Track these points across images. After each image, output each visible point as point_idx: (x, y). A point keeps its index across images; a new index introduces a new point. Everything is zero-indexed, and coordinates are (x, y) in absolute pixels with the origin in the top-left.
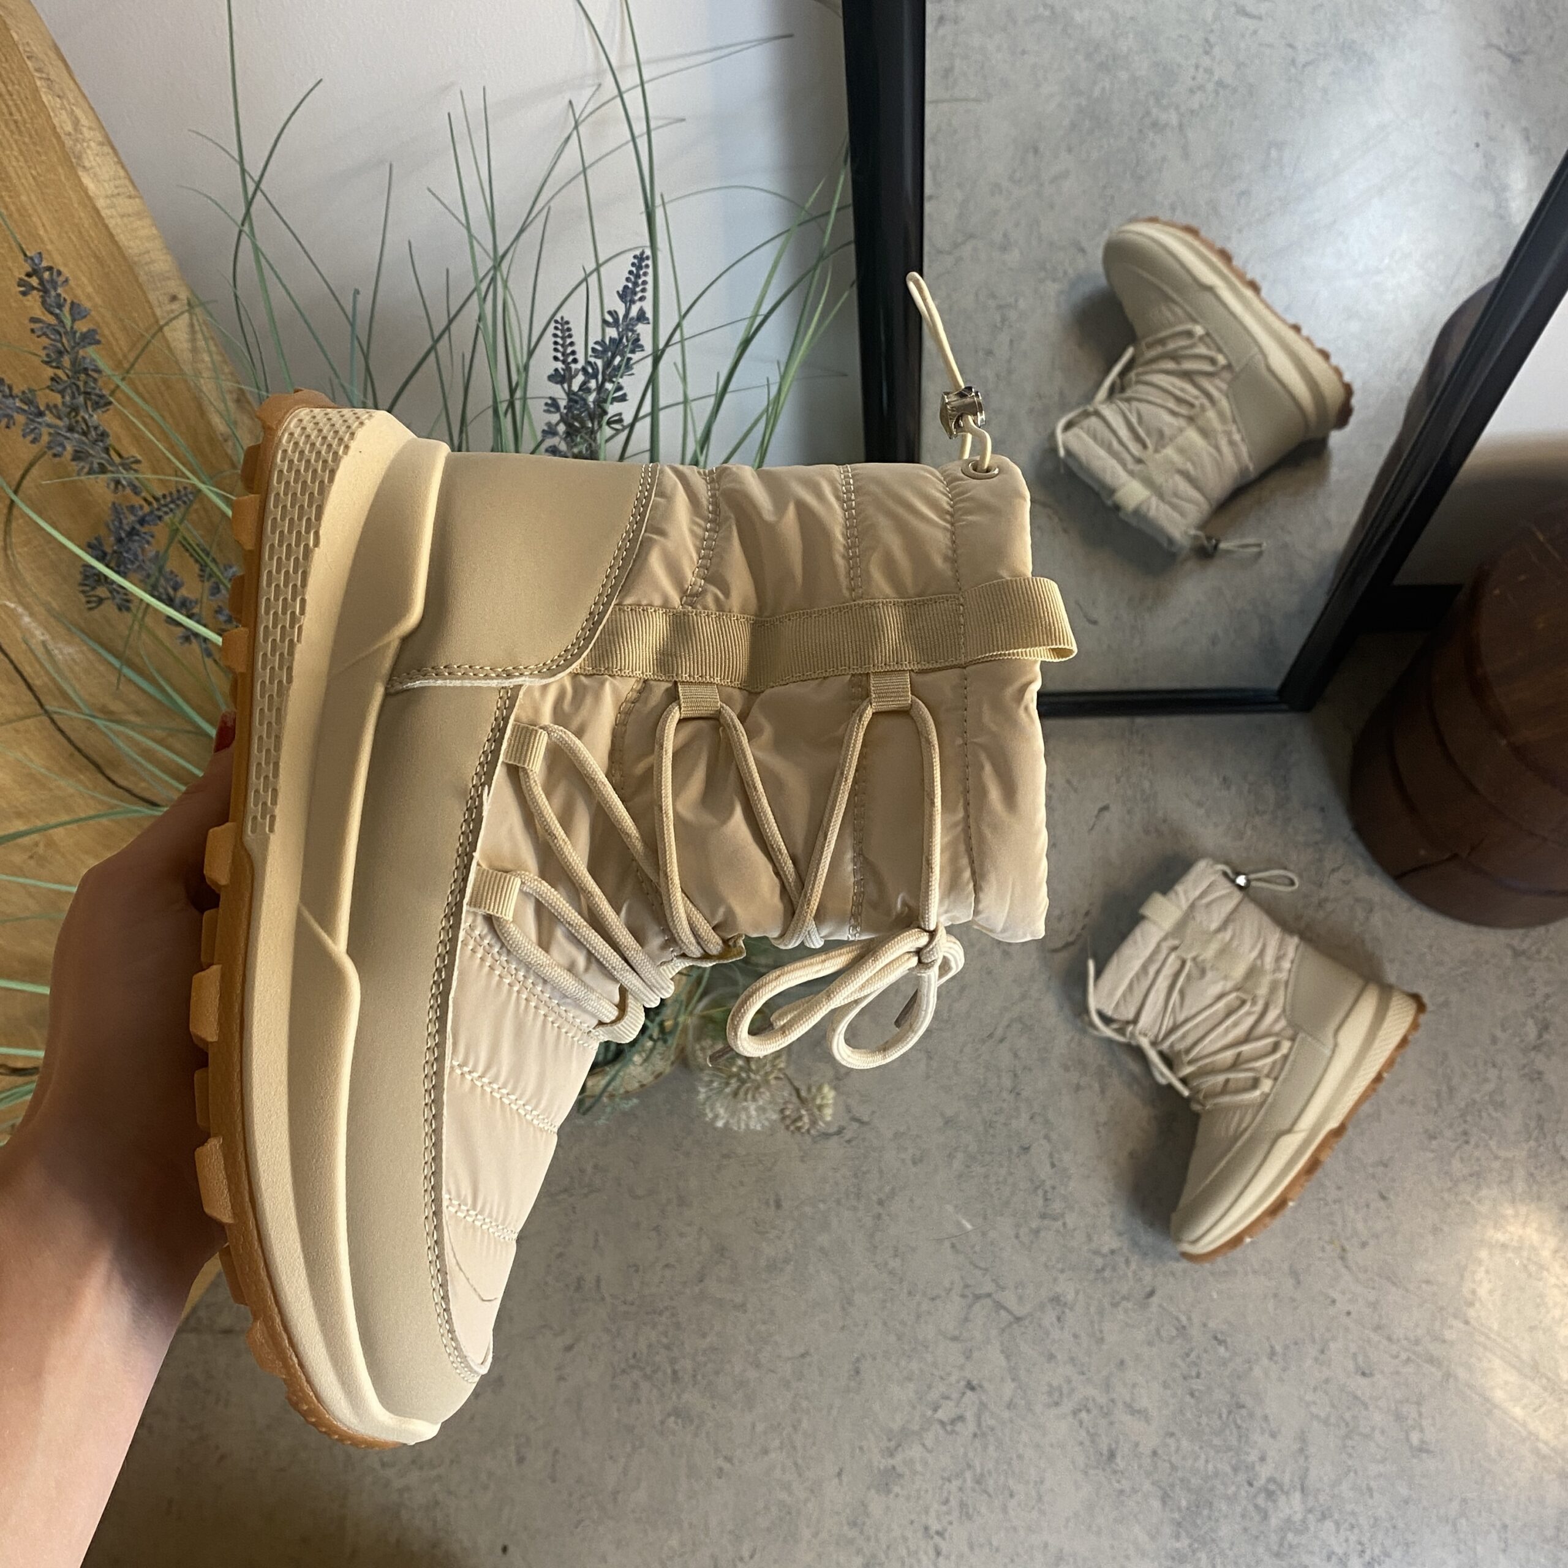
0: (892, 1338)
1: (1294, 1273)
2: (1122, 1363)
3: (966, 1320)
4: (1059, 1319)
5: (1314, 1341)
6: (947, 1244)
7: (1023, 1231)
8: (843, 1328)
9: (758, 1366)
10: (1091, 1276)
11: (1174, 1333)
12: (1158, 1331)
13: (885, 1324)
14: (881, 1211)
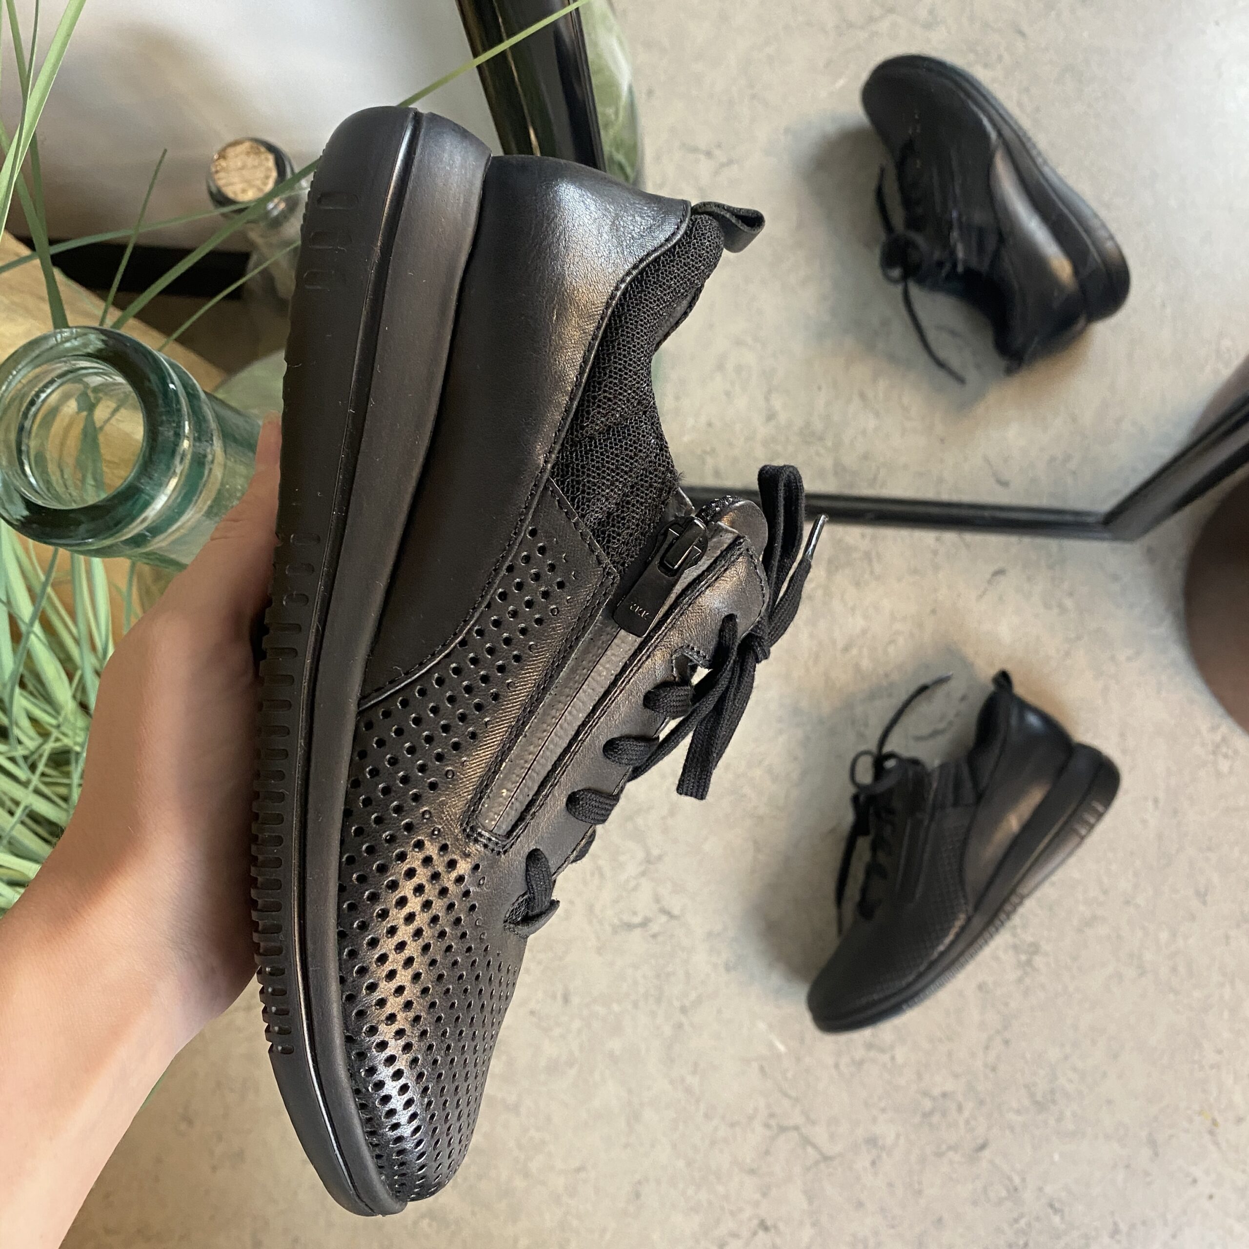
0: (681, 1164)
1: (1152, 1143)
2: (940, 1220)
3: (767, 1153)
4: (873, 1163)
5: (1166, 1224)
6: (755, 1065)
7: (845, 1060)
8: (626, 1146)
9: (527, 1175)
10: (917, 1119)
11: (1004, 1193)
12: (985, 1190)
13: (674, 1146)
14: (683, 1019)
